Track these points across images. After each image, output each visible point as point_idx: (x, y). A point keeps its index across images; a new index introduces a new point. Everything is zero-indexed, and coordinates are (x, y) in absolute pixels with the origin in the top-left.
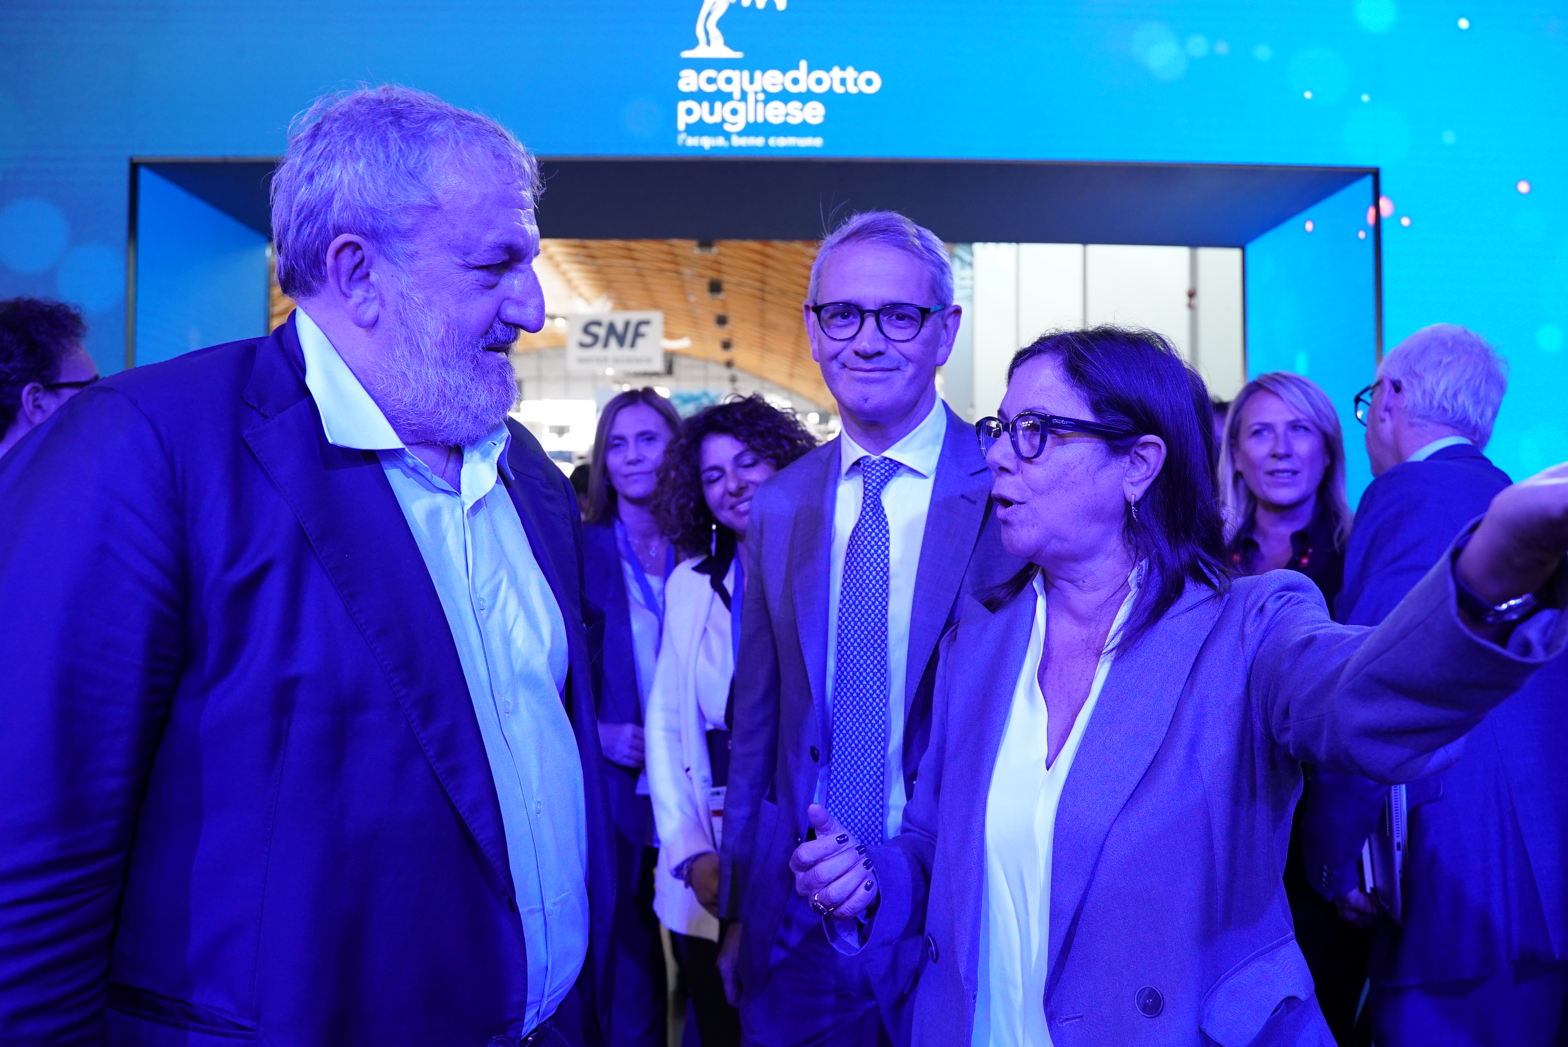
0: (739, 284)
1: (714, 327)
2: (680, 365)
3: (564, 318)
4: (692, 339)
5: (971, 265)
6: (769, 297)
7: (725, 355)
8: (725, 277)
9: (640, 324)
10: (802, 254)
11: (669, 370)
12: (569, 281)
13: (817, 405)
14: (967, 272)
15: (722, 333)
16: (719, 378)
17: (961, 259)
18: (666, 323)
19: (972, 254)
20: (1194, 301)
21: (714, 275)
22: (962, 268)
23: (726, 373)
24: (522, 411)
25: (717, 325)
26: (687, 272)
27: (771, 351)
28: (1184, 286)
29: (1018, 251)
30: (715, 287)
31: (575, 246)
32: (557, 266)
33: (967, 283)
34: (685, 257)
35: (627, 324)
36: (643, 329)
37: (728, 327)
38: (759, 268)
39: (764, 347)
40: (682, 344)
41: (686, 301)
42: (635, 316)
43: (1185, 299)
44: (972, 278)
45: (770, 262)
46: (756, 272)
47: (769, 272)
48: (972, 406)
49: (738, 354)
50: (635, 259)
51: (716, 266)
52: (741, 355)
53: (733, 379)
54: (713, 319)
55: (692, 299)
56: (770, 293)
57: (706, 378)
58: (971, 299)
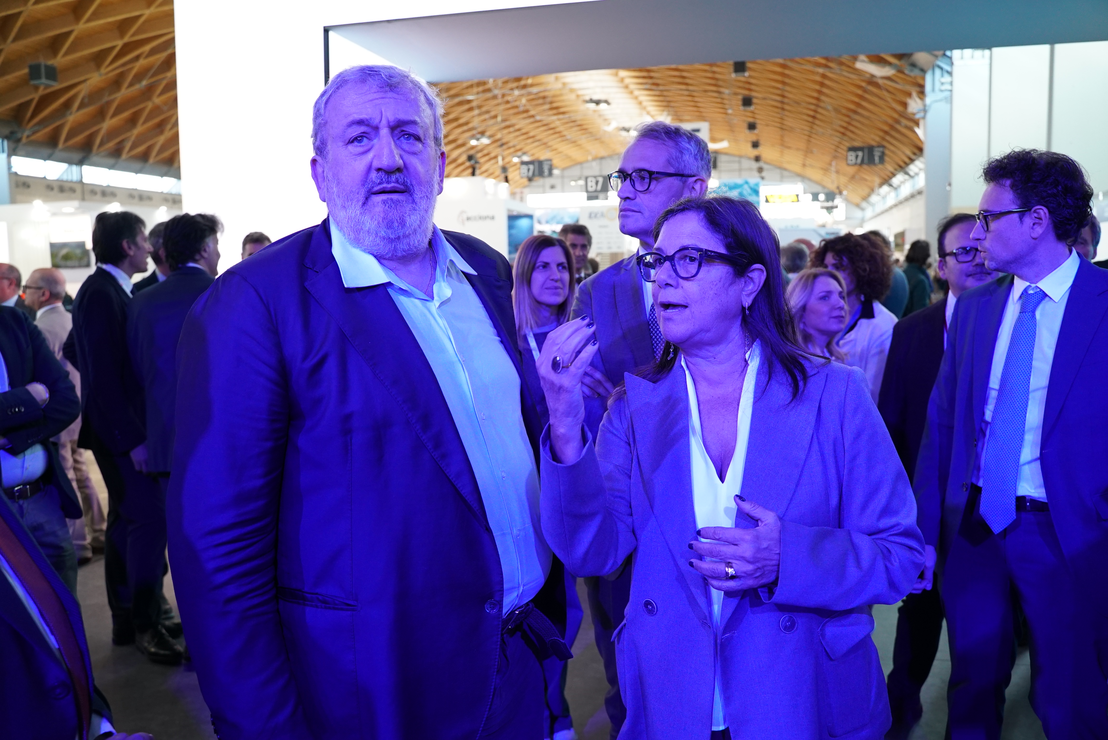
0: (764, 99)
1: (747, 132)
2: (722, 160)
4: (729, 141)
5: (950, 73)
6: (786, 107)
7: (755, 152)
8: (754, 94)
10: (813, 73)
12: (640, 103)
13: (824, 187)
14: (947, 78)
15: (752, 136)
16: (750, 169)
17: (941, 68)
18: (711, 130)
19: (951, 63)
21: (746, 93)
22: (942, 76)
23: (755, 165)
24: (608, 198)
25: (748, 130)
26: (726, 91)
27: (789, 148)
30: (747, 102)
31: (644, 77)
32: (631, 92)
33: (948, 87)
34: (724, 81)
37: (756, 131)
38: (780, 86)
39: (783, 145)
40: (722, 145)
41: (726, 114)
44: (951, 83)
45: (787, 80)
46: (778, 89)
47: (788, 88)
48: (950, 185)
49: (764, 151)
50: (687, 84)
51: (747, 86)
52: (766, 151)
53: (760, 170)
54: (745, 125)
55: (730, 111)
56: (788, 104)
57: (740, 170)
58: (950, 100)
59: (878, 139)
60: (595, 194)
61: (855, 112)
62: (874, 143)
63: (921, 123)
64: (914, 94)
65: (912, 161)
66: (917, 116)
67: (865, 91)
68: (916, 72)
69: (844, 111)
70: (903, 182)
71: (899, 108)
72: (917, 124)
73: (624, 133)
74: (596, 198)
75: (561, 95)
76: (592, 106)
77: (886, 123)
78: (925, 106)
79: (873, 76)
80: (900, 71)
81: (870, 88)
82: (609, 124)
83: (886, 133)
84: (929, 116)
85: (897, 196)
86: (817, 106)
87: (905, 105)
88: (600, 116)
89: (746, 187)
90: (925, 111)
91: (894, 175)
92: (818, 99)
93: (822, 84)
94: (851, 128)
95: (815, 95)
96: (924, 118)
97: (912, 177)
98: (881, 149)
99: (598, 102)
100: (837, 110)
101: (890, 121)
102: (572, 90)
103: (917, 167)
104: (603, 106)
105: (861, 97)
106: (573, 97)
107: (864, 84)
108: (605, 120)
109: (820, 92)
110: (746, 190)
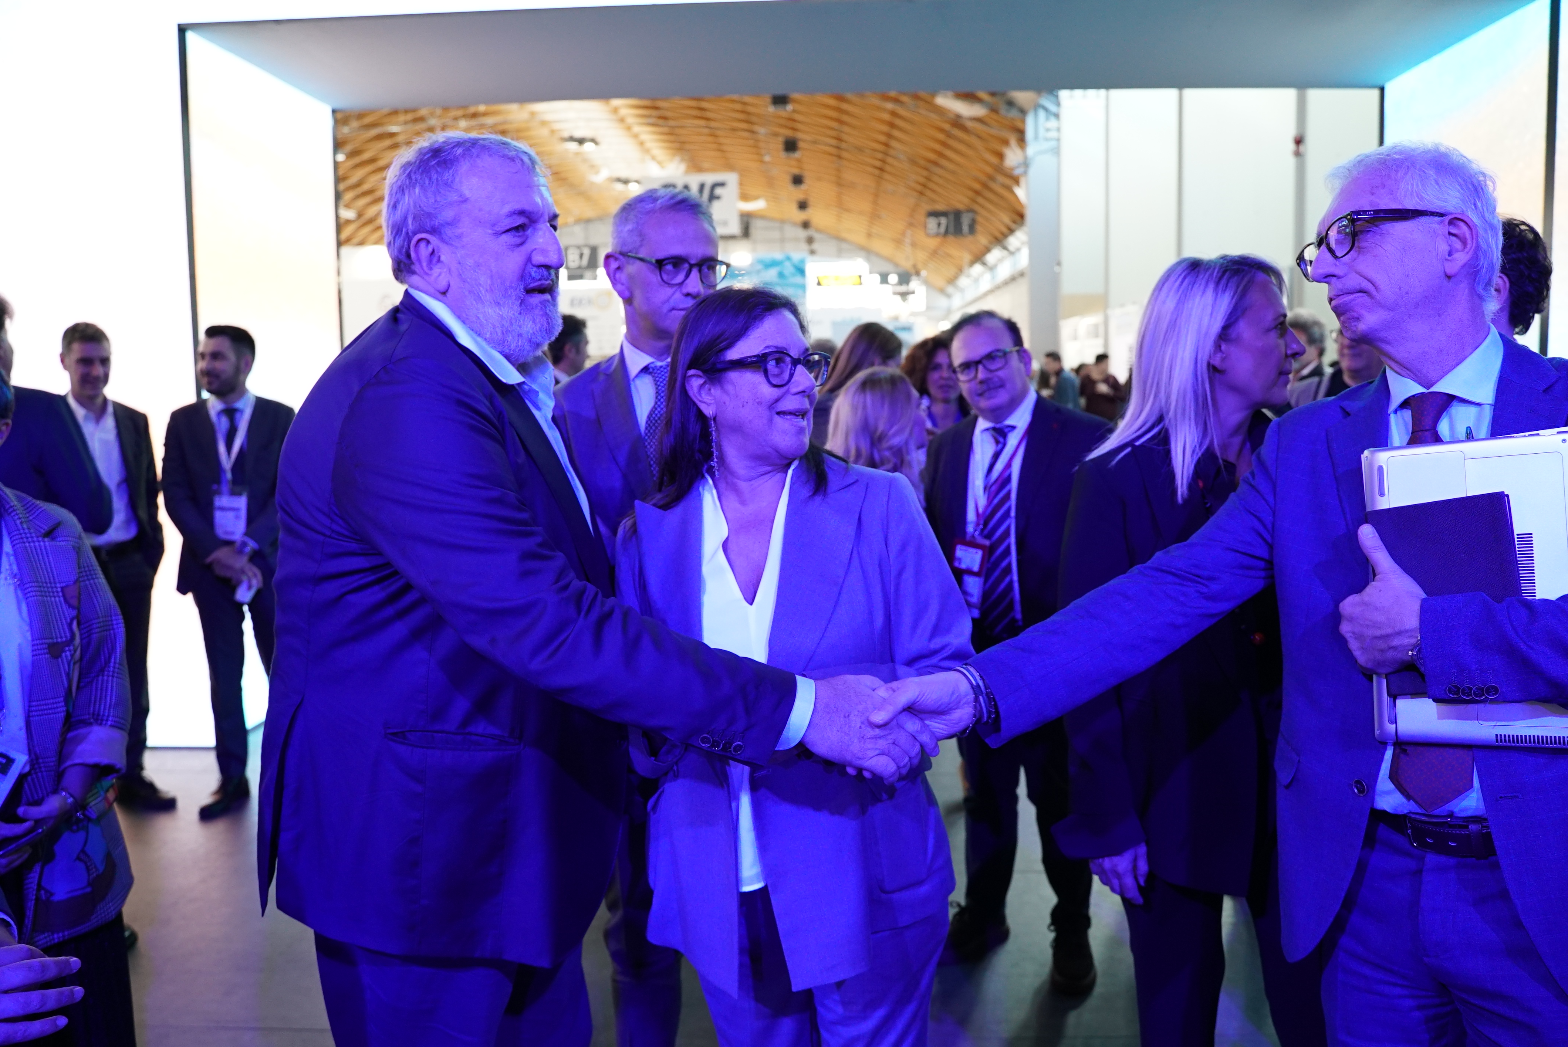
0: (815, 142)
1: (791, 188)
2: (757, 226)
3: (637, 181)
4: (767, 200)
5: (1057, 116)
6: (845, 154)
7: (801, 216)
8: (799, 135)
9: (715, 186)
10: (879, 108)
11: (746, 232)
12: (642, 144)
13: (896, 265)
14: (1052, 123)
15: (798, 193)
16: (796, 240)
17: (1046, 109)
18: (741, 184)
19: (1058, 104)
20: (1302, 148)
21: (789, 133)
22: (1047, 119)
23: (802, 234)
25: (793, 185)
26: (762, 130)
27: (848, 210)
28: (1291, 133)
29: (1107, 99)
30: (791, 146)
31: (646, 107)
32: (629, 128)
33: (1053, 134)
34: (758, 115)
35: (702, 187)
36: (718, 191)
37: (803, 187)
38: (834, 125)
39: (841, 207)
40: (757, 205)
41: (762, 162)
42: (710, 178)
43: (1292, 146)
44: (1058, 130)
45: (845, 118)
46: (832, 128)
47: (846, 129)
48: (1059, 264)
49: (814, 214)
50: (708, 119)
51: (790, 124)
52: (818, 215)
53: (810, 240)
54: (788, 179)
55: (767, 158)
56: (846, 150)
57: (782, 240)
58: (1056, 151)
59: (966, 201)
60: (579, 272)
61: (936, 164)
62: (960, 207)
63: (1023, 181)
64: (1013, 142)
65: (1011, 231)
66: (1017, 172)
67: (949, 135)
68: (1014, 114)
69: (922, 162)
70: (1001, 260)
71: (994, 160)
72: (1016, 181)
73: (619, 186)
74: (581, 277)
75: (528, 129)
76: (573, 146)
77: (977, 180)
78: (1026, 158)
79: (959, 116)
80: (994, 110)
81: (956, 132)
82: (597, 172)
83: (977, 193)
84: (1033, 171)
85: (993, 278)
86: (886, 154)
87: (1001, 156)
88: (585, 160)
89: (787, 264)
90: (1026, 164)
91: (988, 250)
92: (887, 145)
93: (892, 125)
94: (932, 185)
95: (883, 138)
96: (1025, 173)
97: (1012, 253)
98: (970, 215)
99: (581, 141)
100: (913, 162)
101: (983, 178)
102: (544, 123)
103: (1017, 240)
104: (588, 146)
105: (944, 144)
106: (544, 132)
107: (947, 127)
108: (592, 167)
109: (889, 136)
110: (788, 269)
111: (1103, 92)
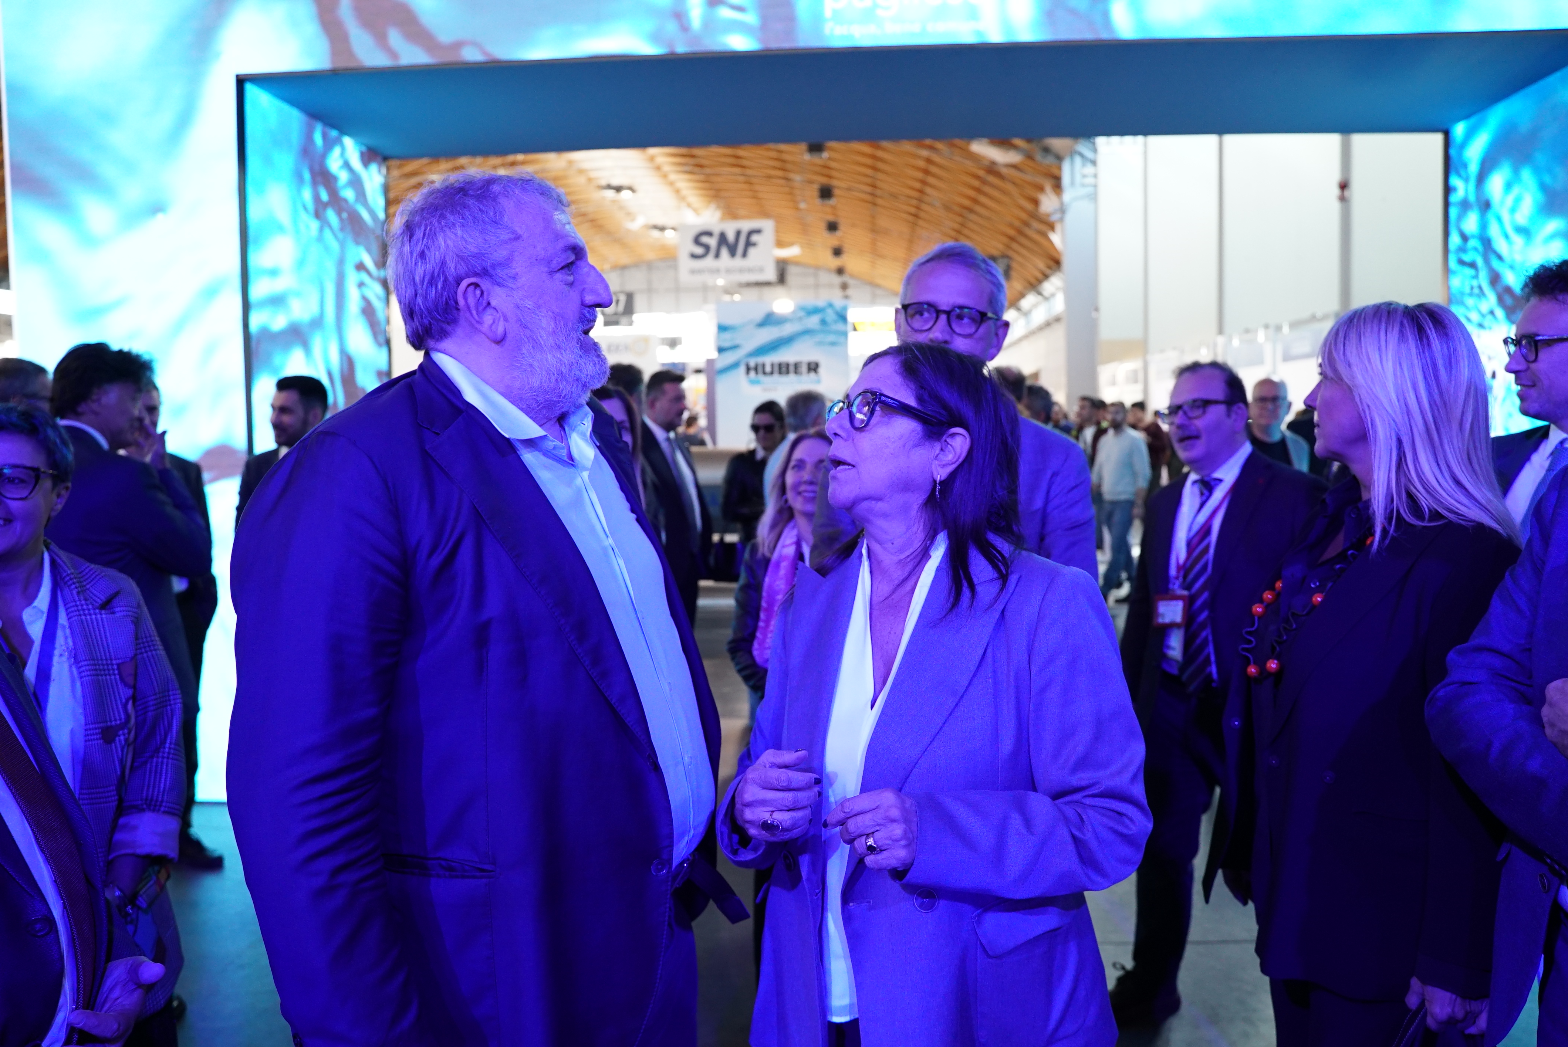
0: (849, 189)
1: (826, 234)
2: (792, 272)
3: (673, 229)
4: (802, 247)
5: (1094, 163)
6: (880, 201)
7: (835, 262)
8: (835, 183)
9: (751, 233)
10: (914, 155)
11: (782, 279)
12: (677, 191)
14: (1089, 169)
15: (832, 240)
16: (830, 286)
17: (1082, 155)
18: (777, 231)
19: (1095, 150)
20: (1347, 193)
21: (824, 180)
22: (1084, 165)
23: (837, 280)
24: (634, 324)
25: (828, 232)
26: (797, 178)
27: (882, 257)
28: (1335, 177)
29: (1145, 145)
30: (826, 193)
31: (683, 156)
32: (665, 176)
33: (1090, 180)
34: (793, 163)
35: (738, 233)
36: (755, 238)
37: (839, 233)
38: (869, 172)
39: (875, 253)
40: (792, 252)
41: (797, 209)
42: (746, 225)
43: (1336, 191)
44: (1095, 176)
45: (880, 165)
46: (867, 176)
47: (880, 176)
48: (1097, 309)
49: (849, 261)
50: (743, 167)
51: (826, 171)
52: (852, 262)
53: (844, 287)
54: (823, 226)
55: (802, 206)
56: (881, 197)
57: (817, 286)
58: (1093, 197)
59: (1001, 247)
60: (614, 319)
61: (970, 210)
63: (1058, 227)
64: (1048, 188)
65: (1046, 277)
66: (1054, 218)
67: (984, 182)
68: (1050, 160)
69: (957, 209)
70: (1035, 306)
71: (1029, 206)
72: (1052, 227)
73: (656, 234)
74: (616, 323)
75: (565, 177)
76: (611, 194)
77: (1011, 225)
78: (1062, 204)
79: (993, 163)
80: (1030, 157)
81: (991, 179)
82: (633, 220)
83: (1012, 239)
84: (1069, 217)
85: (1028, 323)
86: (920, 200)
87: (1036, 202)
88: (621, 208)
89: (829, 311)
90: (1062, 210)
91: (1022, 296)
92: (921, 191)
93: (926, 172)
94: (966, 231)
95: (918, 185)
96: (1061, 220)
97: (1046, 299)
98: (1006, 260)
99: (618, 189)
100: (947, 208)
101: (1017, 223)
102: (581, 171)
103: (1053, 285)
104: (625, 194)
105: (978, 190)
106: (582, 180)
107: (981, 173)
108: (629, 214)
109: (924, 183)
110: (830, 316)
111: (1140, 139)
